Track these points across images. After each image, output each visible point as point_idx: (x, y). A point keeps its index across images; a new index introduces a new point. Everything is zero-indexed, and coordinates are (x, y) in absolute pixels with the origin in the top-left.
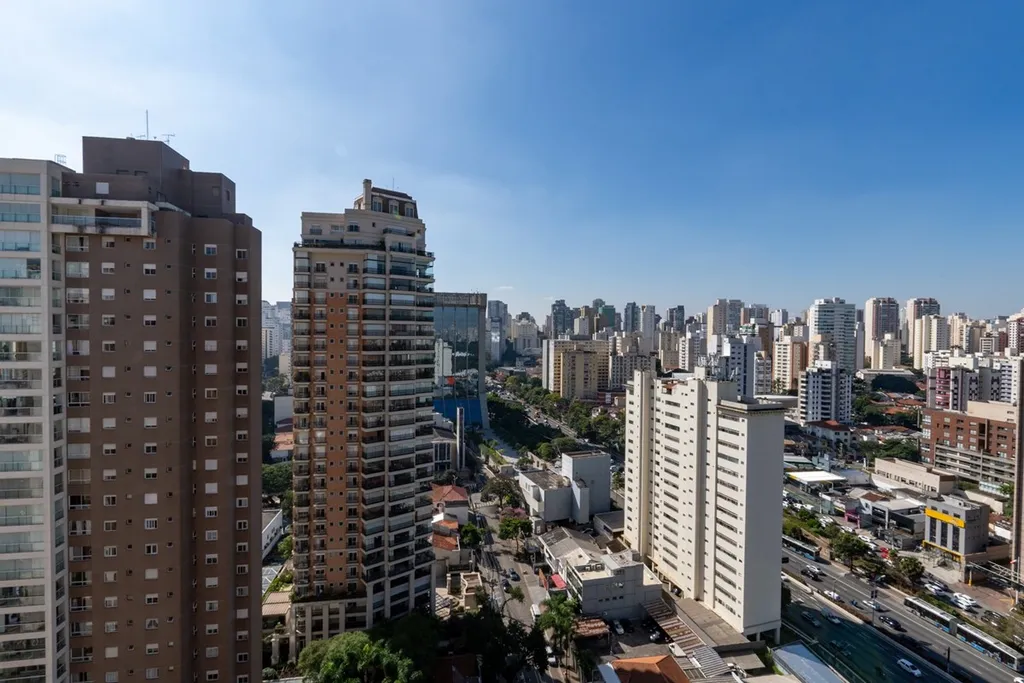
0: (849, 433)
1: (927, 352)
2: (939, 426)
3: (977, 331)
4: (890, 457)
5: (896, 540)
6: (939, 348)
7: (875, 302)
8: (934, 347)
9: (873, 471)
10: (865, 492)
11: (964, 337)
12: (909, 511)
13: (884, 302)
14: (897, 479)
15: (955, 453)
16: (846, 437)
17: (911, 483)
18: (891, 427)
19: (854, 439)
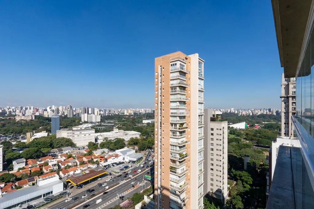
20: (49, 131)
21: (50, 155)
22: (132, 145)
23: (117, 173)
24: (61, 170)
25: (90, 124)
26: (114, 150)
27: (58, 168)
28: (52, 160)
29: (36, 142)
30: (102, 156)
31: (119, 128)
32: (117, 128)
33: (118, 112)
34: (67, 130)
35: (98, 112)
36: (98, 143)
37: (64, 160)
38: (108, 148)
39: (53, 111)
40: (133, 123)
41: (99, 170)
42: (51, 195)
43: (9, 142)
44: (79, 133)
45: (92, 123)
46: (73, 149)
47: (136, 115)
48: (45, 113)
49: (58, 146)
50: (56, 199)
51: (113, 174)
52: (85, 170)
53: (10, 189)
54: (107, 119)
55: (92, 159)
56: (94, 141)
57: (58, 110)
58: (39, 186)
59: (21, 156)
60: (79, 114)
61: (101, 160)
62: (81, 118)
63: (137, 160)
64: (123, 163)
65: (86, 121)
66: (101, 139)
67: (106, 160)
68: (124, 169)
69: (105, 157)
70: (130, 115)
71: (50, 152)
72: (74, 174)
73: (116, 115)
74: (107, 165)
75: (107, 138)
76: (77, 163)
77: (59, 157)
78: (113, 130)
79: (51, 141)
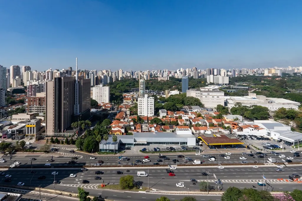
0: (4, 109)
1: (28, 81)
2: (30, 101)
3: (39, 75)
4: (17, 114)
5: (18, 138)
6: (31, 80)
7: (13, 67)
8: (29, 80)
9: (12, 119)
10: (9, 127)
11: (37, 76)
12: (22, 128)
13: (16, 67)
14: (19, 119)
15: (34, 107)
16: (3, 111)
17: (23, 119)
18: (17, 104)
19: (6, 111)
20: (180, 90)
21: (182, 111)
22: (282, 118)
23: (259, 149)
24: (193, 126)
25: (216, 86)
26: (252, 120)
27: (189, 123)
28: (185, 115)
29: (172, 98)
30: (236, 122)
31: (258, 93)
32: (253, 92)
33: (253, 73)
34: (196, 91)
35: (224, 73)
36: (228, 108)
37: (194, 118)
38: (241, 115)
39: (181, 73)
40: (282, 87)
41: (232, 138)
42: (186, 145)
43: (156, 96)
44: (207, 94)
45: (218, 84)
46: (202, 109)
47: (287, 77)
48: (176, 75)
49: (188, 104)
50: (191, 151)
51: (252, 148)
52: (216, 133)
53: (159, 130)
54: (237, 81)
55: (222, 123)
56: (223, 104)
57: (185, 72)
58: (177, 134)
59: (164, 107)
60: (204, 75)
61: (234, 127)
62: (206, 79)
63: (296, 143)
64: (268, 139)
65: (212, 82)
66: (231, 104)
67: (241, 129)
68: (271, 148)
69: (240, 125)
70: (275, 77)
71: (182, 108)
72: (204, 133)
73: (251, 76)
74: (242, 136)
75: (240, 103)
76: (206, 124)
77: (190, 114)
78: (248, 95)
79: (183, 99)
